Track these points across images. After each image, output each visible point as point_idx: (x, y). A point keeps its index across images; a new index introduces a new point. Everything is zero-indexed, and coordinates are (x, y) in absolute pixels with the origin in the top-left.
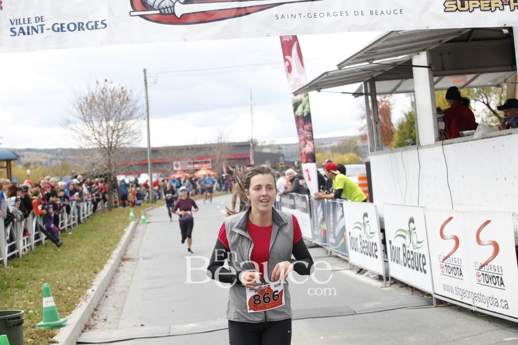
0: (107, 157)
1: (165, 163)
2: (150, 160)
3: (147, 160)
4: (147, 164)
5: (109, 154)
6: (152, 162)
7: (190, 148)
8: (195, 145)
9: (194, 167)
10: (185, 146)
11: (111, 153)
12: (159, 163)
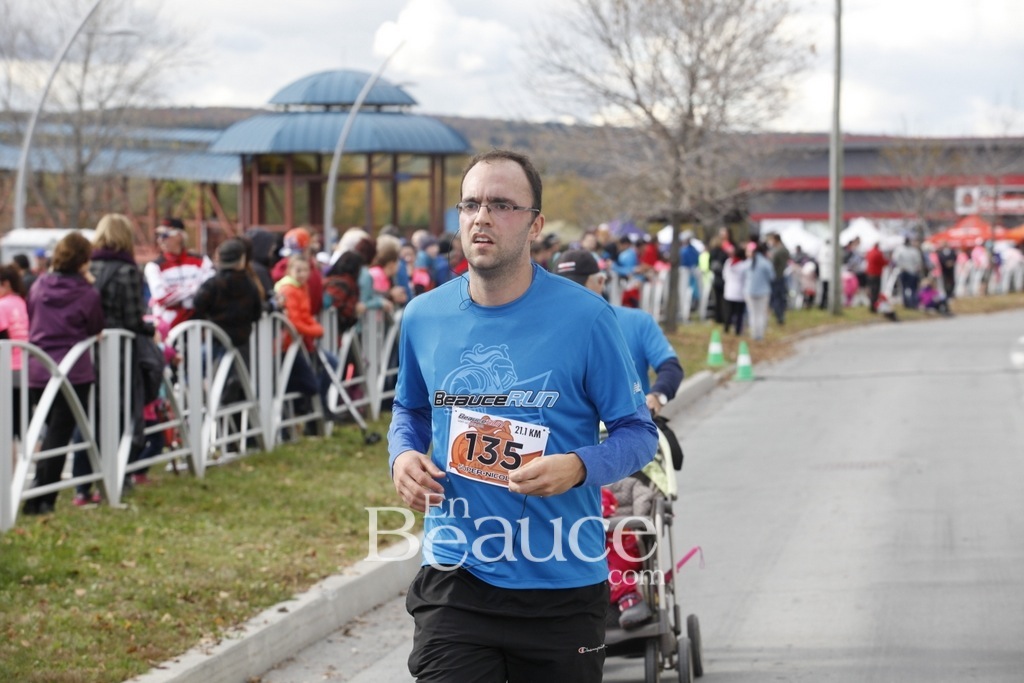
0: (671, 161)
1: (899, 190)
2: (838, 179)
3: (826, 179)
4: (825, 191)
5: (677, 155)
6: (842, 184)
7: (988, 145)
8: (1006, 139)
9: (996, 208)
10: (973, 140)
11: (681, 149)
12: (880, 190)
